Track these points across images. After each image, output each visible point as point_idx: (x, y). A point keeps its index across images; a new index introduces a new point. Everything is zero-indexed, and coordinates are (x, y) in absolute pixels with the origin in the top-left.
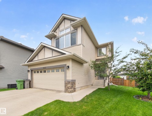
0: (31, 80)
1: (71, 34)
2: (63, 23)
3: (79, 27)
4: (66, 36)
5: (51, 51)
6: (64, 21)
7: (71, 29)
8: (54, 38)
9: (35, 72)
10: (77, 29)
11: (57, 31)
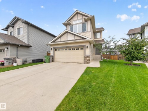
0: (53, 56)
1: (83, 24)
2: (76, 16)
3: (88, 20)
4: (79, 25)
5: (73, 35)
6: (78, 15)
7: (82, 21)
8: (69, 25)
9: (56, 50)
10: (87, 22)
11: (72, 20)
